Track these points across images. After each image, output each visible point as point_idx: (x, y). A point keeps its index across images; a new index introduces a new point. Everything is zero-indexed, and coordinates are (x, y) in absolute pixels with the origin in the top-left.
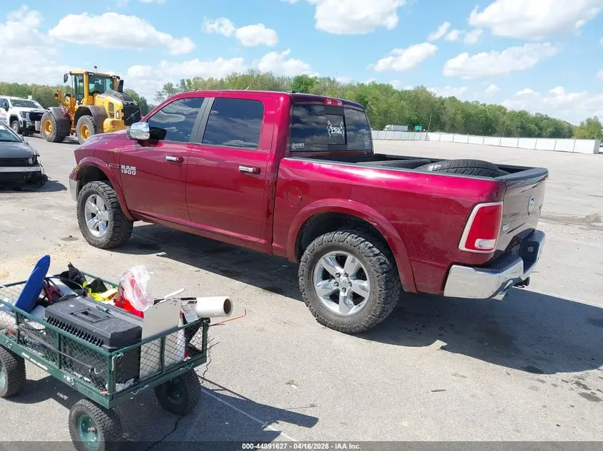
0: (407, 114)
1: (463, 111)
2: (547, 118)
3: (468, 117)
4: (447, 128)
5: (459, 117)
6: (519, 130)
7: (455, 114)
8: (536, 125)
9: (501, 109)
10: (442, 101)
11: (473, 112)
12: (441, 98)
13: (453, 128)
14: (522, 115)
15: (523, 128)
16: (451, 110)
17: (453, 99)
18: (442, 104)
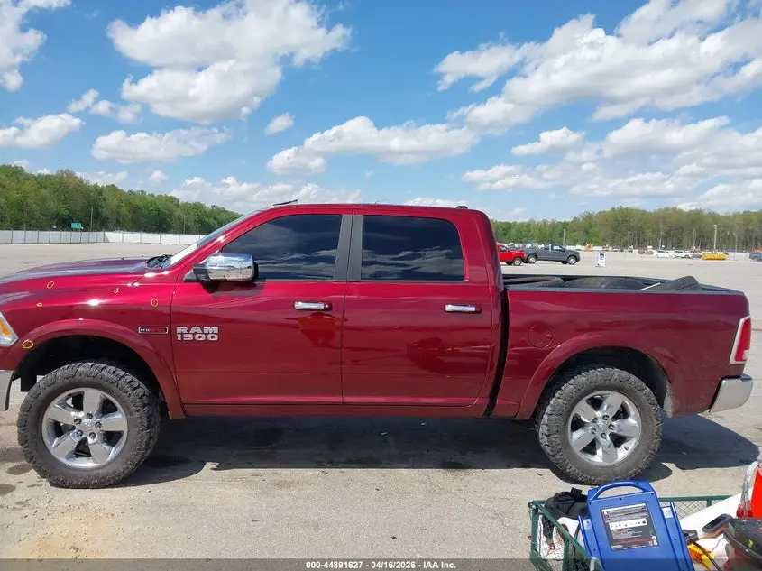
0: (53, 206)
1: (128, 203)
2: (224, 211)
3: (135, 210)
4: (110, 225)
5: (124, 210)
6: (198, 225)
7: (119, 207)
8: (215, 219)
9: (173, 200)
10: (99, 191)
11: (141, 204)
12: (96, 186)
13: (120, 224)
14: (198, 207)
15: (201, 222)
16: (113, 202)
17: (113, 188)
18: (100, 193)
